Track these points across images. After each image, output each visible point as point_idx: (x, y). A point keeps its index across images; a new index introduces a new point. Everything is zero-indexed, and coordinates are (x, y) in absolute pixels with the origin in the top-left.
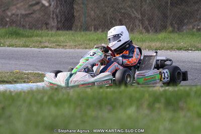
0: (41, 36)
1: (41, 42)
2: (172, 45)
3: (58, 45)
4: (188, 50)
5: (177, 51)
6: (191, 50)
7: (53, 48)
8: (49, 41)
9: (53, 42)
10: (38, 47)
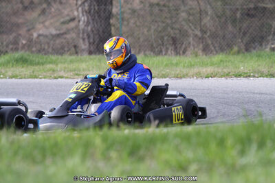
0: (55, 63)
1: (54, 71)
2: (229, 71)
3: (77, 74)
4: (249, 76)
5: (235, 78)
6: (254, 76)
7: (70, 78)
8: (65, 70)
9: (71, 71)
10: (50, 77)
